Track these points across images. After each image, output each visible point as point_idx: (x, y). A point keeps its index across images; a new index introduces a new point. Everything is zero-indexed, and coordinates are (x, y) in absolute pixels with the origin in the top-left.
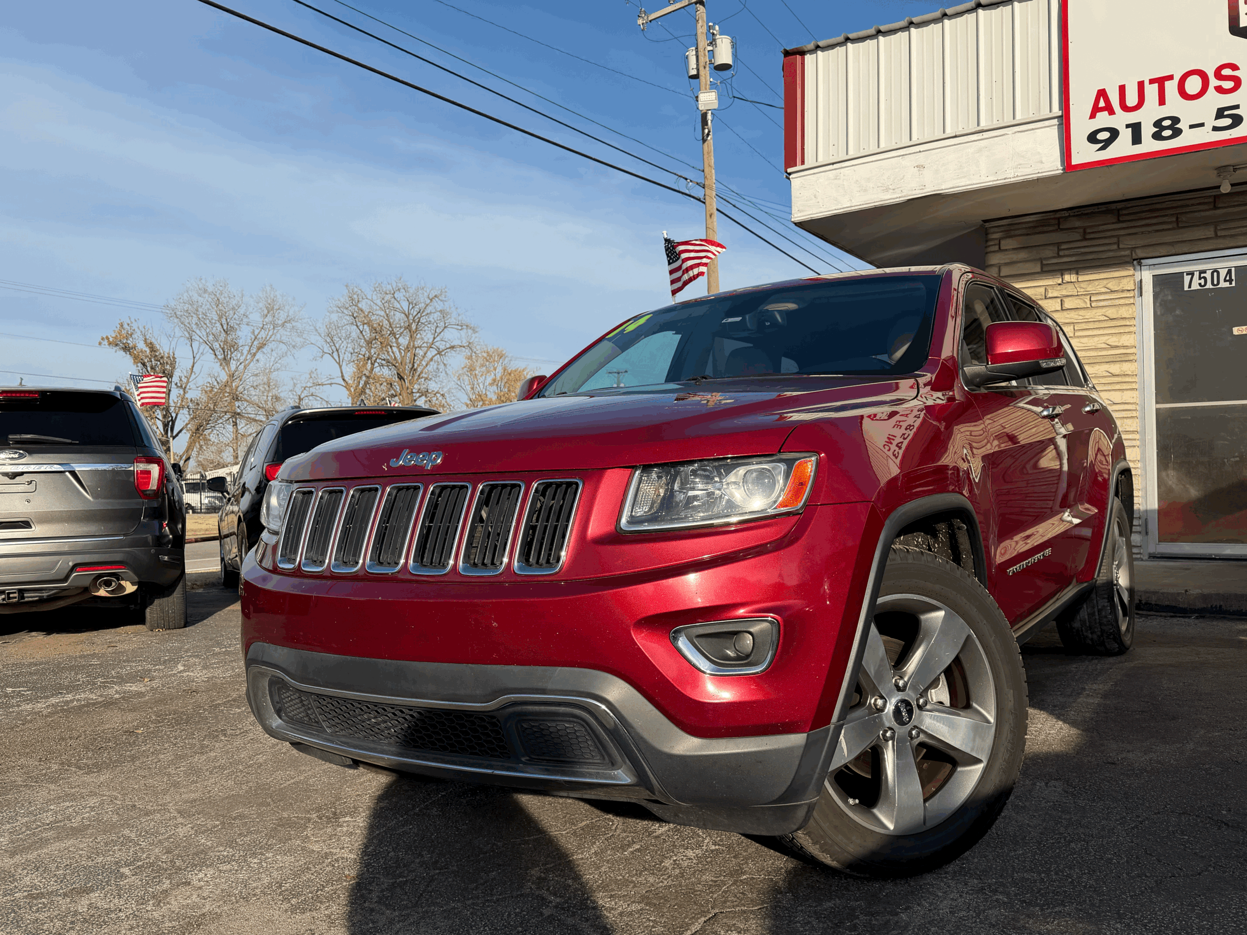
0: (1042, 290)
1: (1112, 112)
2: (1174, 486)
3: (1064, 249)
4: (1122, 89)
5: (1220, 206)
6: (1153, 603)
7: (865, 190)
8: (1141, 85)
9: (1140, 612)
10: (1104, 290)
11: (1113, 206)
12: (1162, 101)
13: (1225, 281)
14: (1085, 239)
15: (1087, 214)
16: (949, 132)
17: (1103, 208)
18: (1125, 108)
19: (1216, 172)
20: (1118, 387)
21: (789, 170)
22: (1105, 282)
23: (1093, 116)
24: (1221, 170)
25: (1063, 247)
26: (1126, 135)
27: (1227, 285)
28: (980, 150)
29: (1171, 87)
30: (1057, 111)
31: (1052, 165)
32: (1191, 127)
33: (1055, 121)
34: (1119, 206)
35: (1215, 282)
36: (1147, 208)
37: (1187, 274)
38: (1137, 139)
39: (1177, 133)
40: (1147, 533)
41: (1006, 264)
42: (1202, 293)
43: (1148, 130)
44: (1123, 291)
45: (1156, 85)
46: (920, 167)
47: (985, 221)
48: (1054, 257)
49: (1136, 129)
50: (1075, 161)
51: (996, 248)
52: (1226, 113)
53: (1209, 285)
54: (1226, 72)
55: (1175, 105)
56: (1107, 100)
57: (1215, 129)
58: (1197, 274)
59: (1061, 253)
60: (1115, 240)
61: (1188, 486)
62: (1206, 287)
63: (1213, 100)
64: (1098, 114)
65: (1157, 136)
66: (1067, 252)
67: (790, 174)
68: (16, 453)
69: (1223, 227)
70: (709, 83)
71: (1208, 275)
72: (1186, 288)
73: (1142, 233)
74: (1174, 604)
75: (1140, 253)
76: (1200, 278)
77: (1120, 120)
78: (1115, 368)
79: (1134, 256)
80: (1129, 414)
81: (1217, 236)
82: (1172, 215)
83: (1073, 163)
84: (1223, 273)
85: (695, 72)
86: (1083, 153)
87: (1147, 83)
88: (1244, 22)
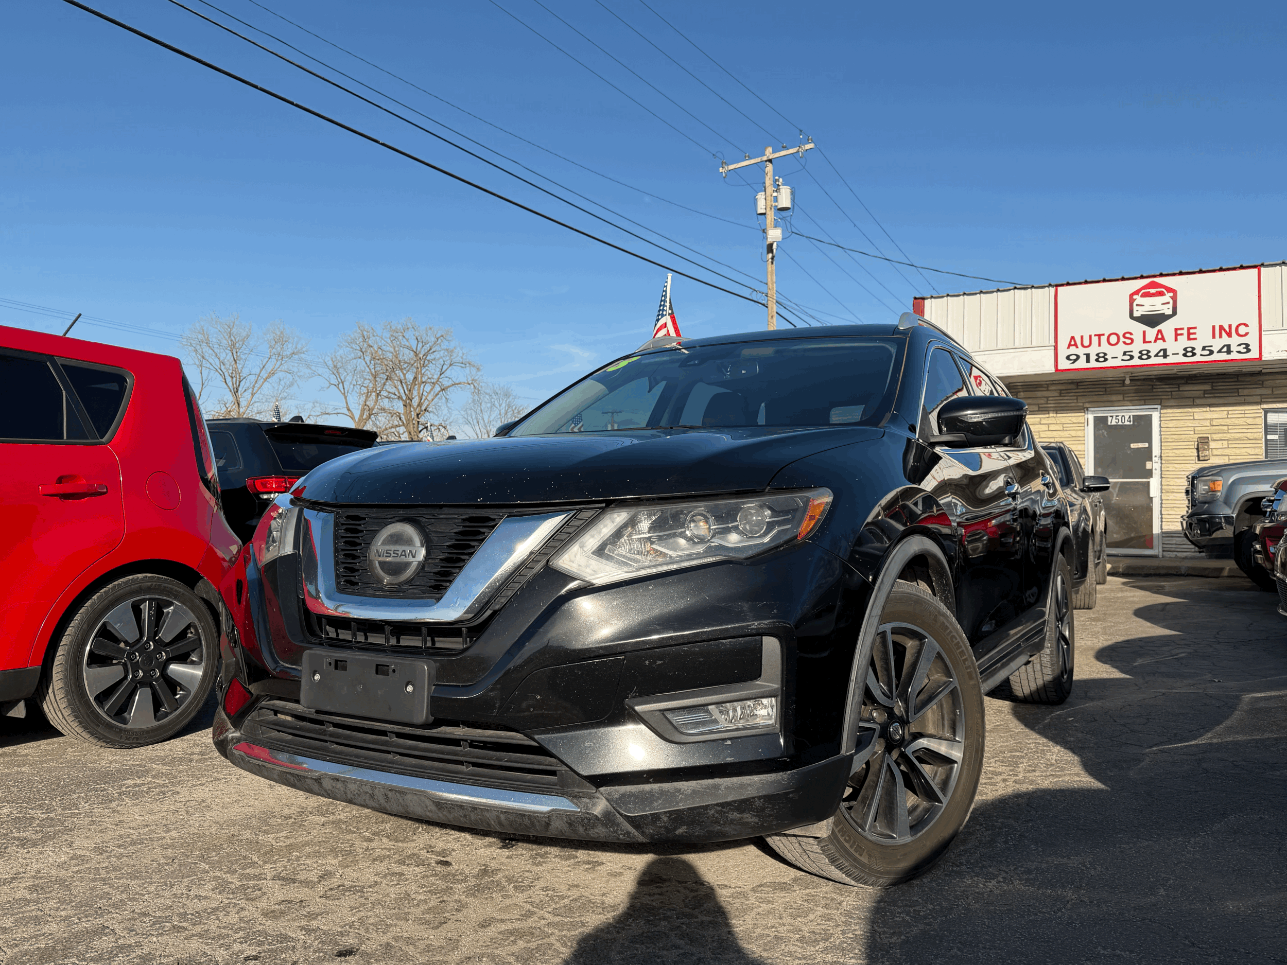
0: (1038, 420)
1: (1077, 347)
4: (1082, 337)
8: (1090, 337)
10: (1069, 422)
11: (1075, 381)
12: (1100, 345)
14: (1060, 396)
17: (1070, 382)
18: (1083, 346)
22: (1070, 418)
23: (1068, 347)
24: (1126, 375)
25: (1049, 399)
26: (1083, 358)
27: (1128, 423)
29: (1104, 339)
30: (1052, 343)
32: (1112, 358)
33: (1052, 348)
35: (1123, 422)
37: (1110, 417)
38: (1088, 361)
39: (1106, 360)
42: (1117, 426)
43: (1093, 358)
44: (1078, 423)
45: (1097, 337)
48: (1045, 404)
49: (1088, 356)
52: (1127, 354)
54: (1127, 335)
55: (1105, 348)
56: (1075, 341)
57: (1122, 360)
58: (1114, 417)
59: (1049, 402)
60: (1076, 398)
62: (1119, 424)
65: (1097, 360)
69: (1127, 395)
70: (773, 221)
71: (1120, 418)
72: (1109, 424)
73: (1089, 395)
75: (1087, 405)
76: (1116, 419)
77: (1081, 351)
79: (1084, 406)
81: (1124, 400)
82: (1104, 388)
83: (1059, 368)
84: (1127, 417)
85: (763, 211)
86: (1064, 364)
87: (1093, 337)
88: (1136, 314)
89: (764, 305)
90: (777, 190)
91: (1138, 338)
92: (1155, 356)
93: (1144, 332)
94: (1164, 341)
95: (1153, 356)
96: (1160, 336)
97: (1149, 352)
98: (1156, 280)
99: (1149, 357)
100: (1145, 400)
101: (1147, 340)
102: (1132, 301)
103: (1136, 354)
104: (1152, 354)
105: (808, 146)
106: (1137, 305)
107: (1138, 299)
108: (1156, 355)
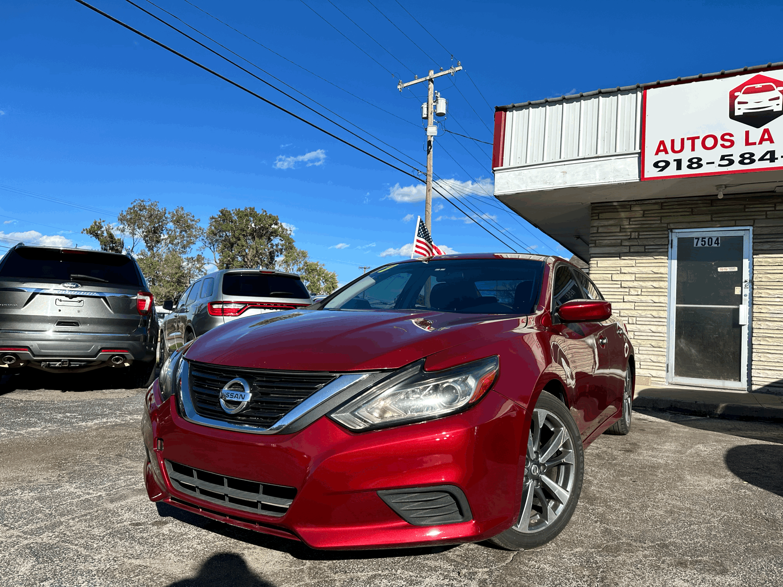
0: (619, 241)
1: (667, 152)
2: (683, 347)
3: (632, 221)
4: (673, 141)
5: (715, 205)
6: (678, 407)
7: (534, 182)
8: (683, 140)
9: (671, 412)
10: (652, 243)
11: (659, 201)
12: (693, 149)
13: (715, 243)
14: (644, 217)
15: (646, 204)
16: (581, 156)
17: (654, 201)
18: (674, 151)
19: (715, 188)
20: (657, 294)
21: (495, 169)
22: (653, 239)
23: (657, 154)
24: (719, 187)
25: (632, 220)
26: (673, 165)
27: (716, 245)
28: (596, 166)
29: (698, 143)
30: (638, 150)
31: (634, 177)
32: (707, 163)
33: (637, 155)
34: (662, 201)
35: (710, 244)
36: (676, 203)
37: (696, 239)
38: (679, 167)
39: (700, 166)
40: (668, 371)
41: (602, 226)
42: (703, 248)
43: (685, 164)
44: (662, 245)
45: (690, 141)
46: (565, 173)
47: (592, 203)
48: (627, 225)
49: (679, 163)
50: (646, 176)
51: (597, 218)
52: (726, 158)
53: (707, 245)
54: (727, 137)
55: (699, 152)
56: (664, 146)
57: (720, 165)
58: (700, 239)
59: (631, 223)
60: (660, 218)
61: (691, 348)
62: (706, 246)
63: (720, 151)
64: (659, 153)
65: (690, 167)
66: (634, 223)
67: (494, 171)
68: (74, 284)
69: (715, 216)
70: (433, 122)
71: (706, 240)
72: (695, 246)
73: (674, 216)
74: (689, 408)
75: (672, 226)
76: (702, 241)
77: (671, 157)
78: (656, 284)
79: (669, 227)
80: (662, 309)
81: (712, 221)
82: (690, 208)
83: (645, 177)
84: (714, 240)
85: (426, 116)
86: (651, 172)
87: (685, 140)
88: (737, 113)
89: (424, 182)
90: (436, 100)
91: (739, 139)
92: (760, 160)
93: (747, 133)
94: (772, 142)
95: (757, 160)
96: (766, 137)
97: (752, 155)
98: (762, 73)
99: (753, 161)
100: (735, 220)
101: (750, 141)
102: (733, 98)
103: (737, 158)
104: (756, 158)
105: (457, 69)
106: (739, 103)
107: (741, 97)
108: (762, 159)
